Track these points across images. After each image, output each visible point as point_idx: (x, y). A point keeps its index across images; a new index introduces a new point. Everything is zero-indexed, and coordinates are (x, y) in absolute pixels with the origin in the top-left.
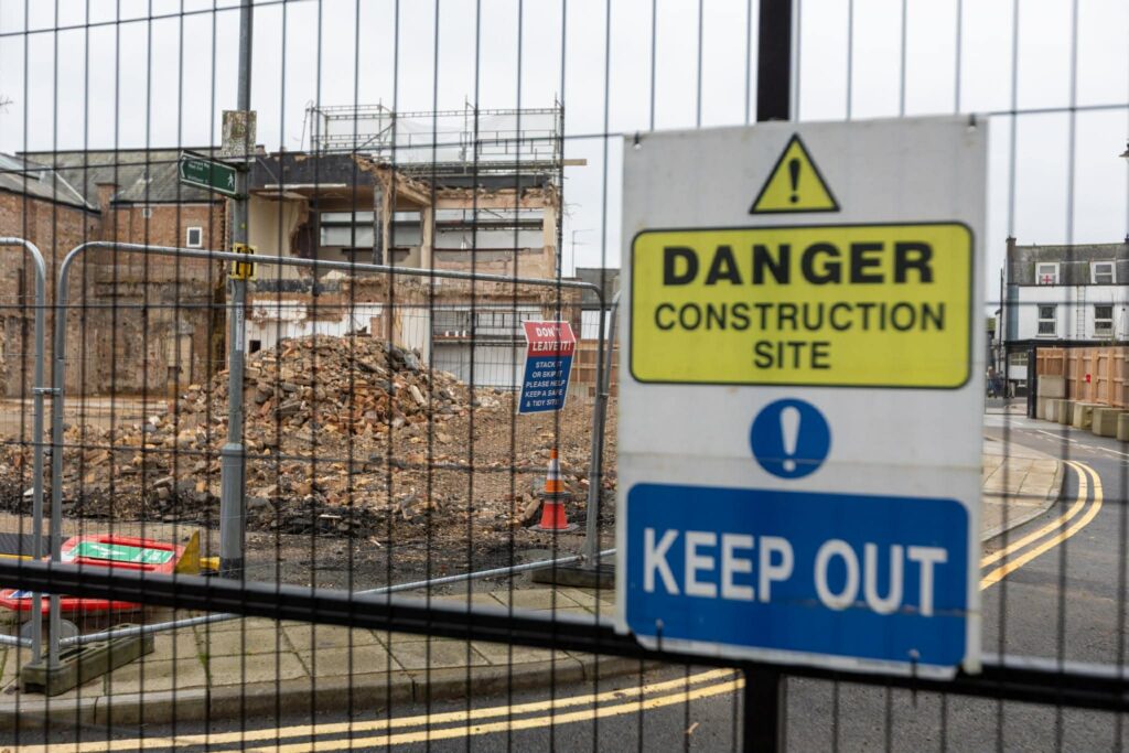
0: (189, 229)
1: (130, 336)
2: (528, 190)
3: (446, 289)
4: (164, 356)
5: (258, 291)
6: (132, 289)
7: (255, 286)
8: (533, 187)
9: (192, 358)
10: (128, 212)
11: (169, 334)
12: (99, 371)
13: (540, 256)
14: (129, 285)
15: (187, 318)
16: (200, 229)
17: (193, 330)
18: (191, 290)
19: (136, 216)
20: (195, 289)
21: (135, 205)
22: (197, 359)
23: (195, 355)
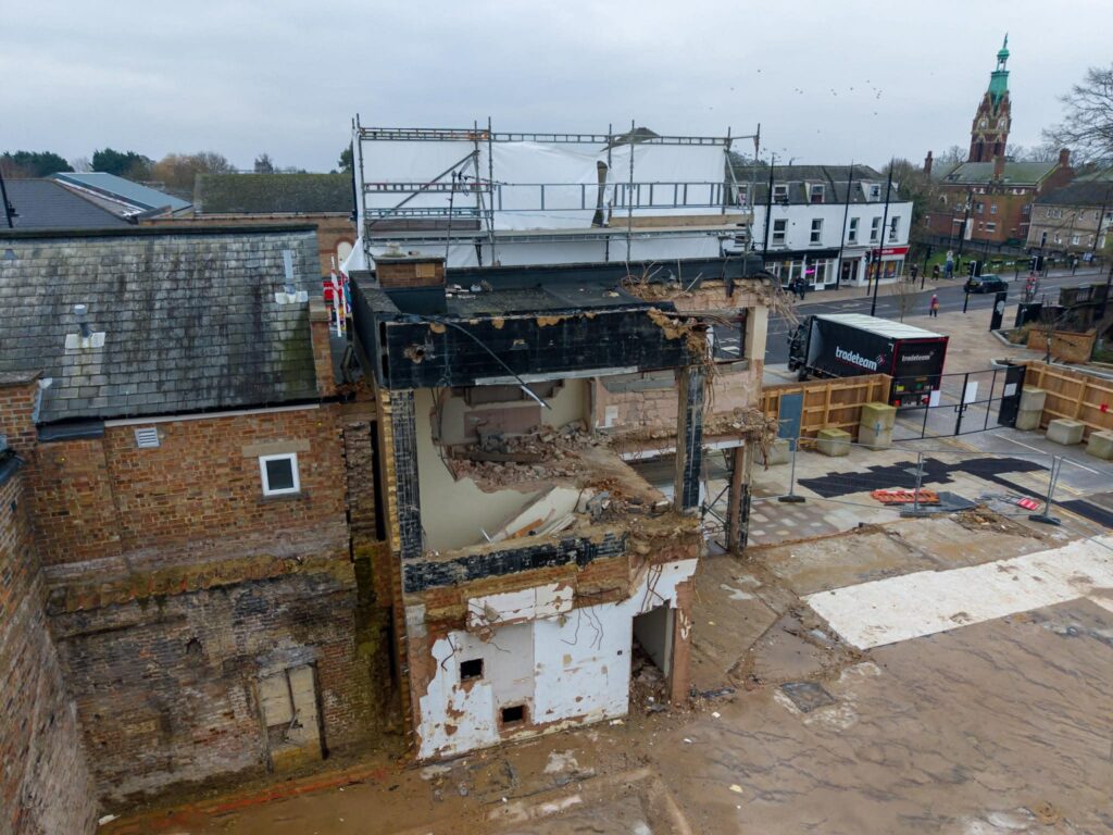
0: (263, 460)
1: (164, 695)
2: (737, 282)
3: (622, 432)
4: (257, 713)
5: (471, 577)
6: (153, 609)
7: (464, 570)
8: (744, 278)
9: (320, 702)
10: (96, 444)
11: (264, 672)
12: (99, 773)
13: (746, 374)
14: (143, 603)
15: (300, 638)
16: (293, 457)
17: (313, 653)
18: (302, 586)
19: (116, 447)
20: (311, 582)
21: (108, 424)
22: (330, 701)
23: (327, 693)
